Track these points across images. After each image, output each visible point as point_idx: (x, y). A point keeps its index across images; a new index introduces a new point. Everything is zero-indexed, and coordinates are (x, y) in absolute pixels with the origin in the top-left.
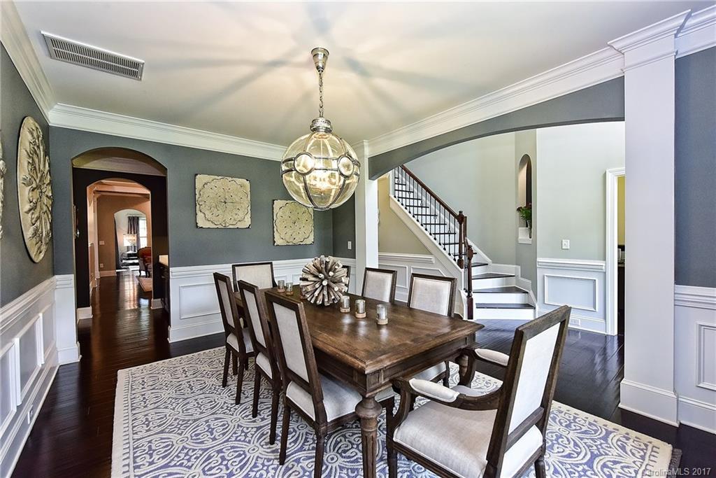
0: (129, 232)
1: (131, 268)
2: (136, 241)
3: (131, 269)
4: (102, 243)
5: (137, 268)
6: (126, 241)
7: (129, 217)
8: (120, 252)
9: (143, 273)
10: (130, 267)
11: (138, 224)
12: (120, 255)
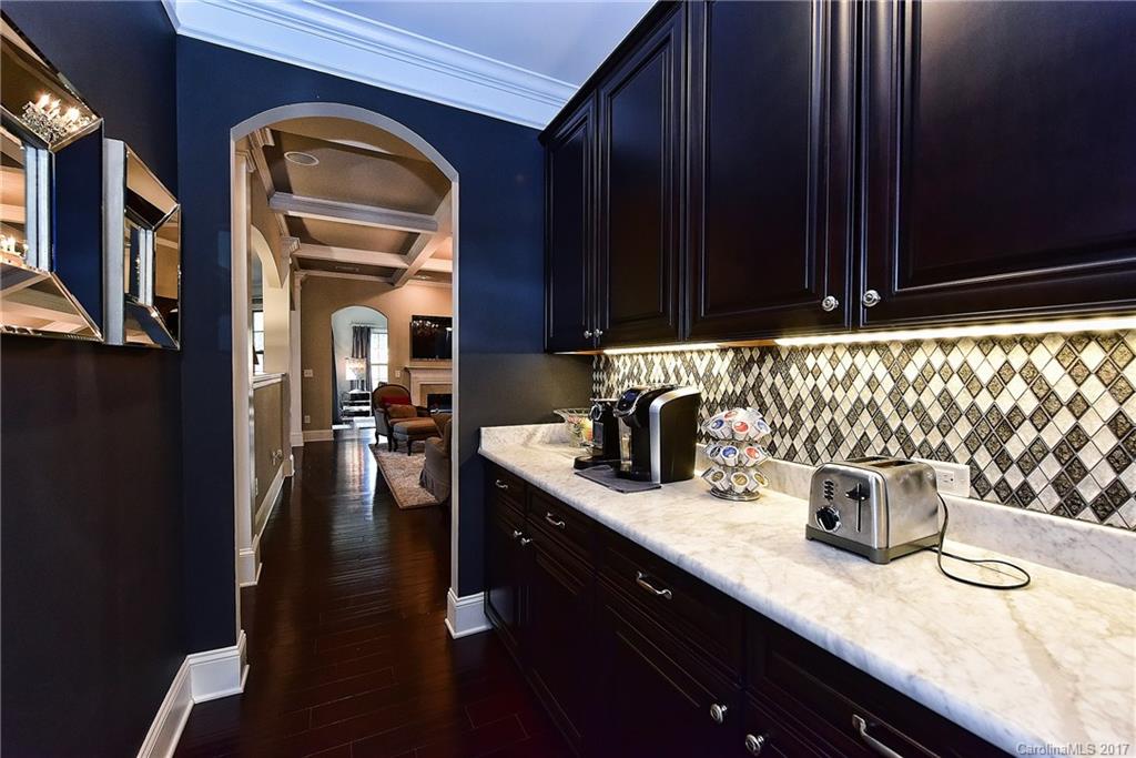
0: (354, 355)
1: (359, 422)
2: (364, 372)
3: (358, 425)
4: (309, 373)
5: (370, 422)
6: (349, 370)
7: (355, 328)
8: (339, 390)
9: (383, 440)
10: (355, 419)
11: (368, 341)
12: (339, 395)
